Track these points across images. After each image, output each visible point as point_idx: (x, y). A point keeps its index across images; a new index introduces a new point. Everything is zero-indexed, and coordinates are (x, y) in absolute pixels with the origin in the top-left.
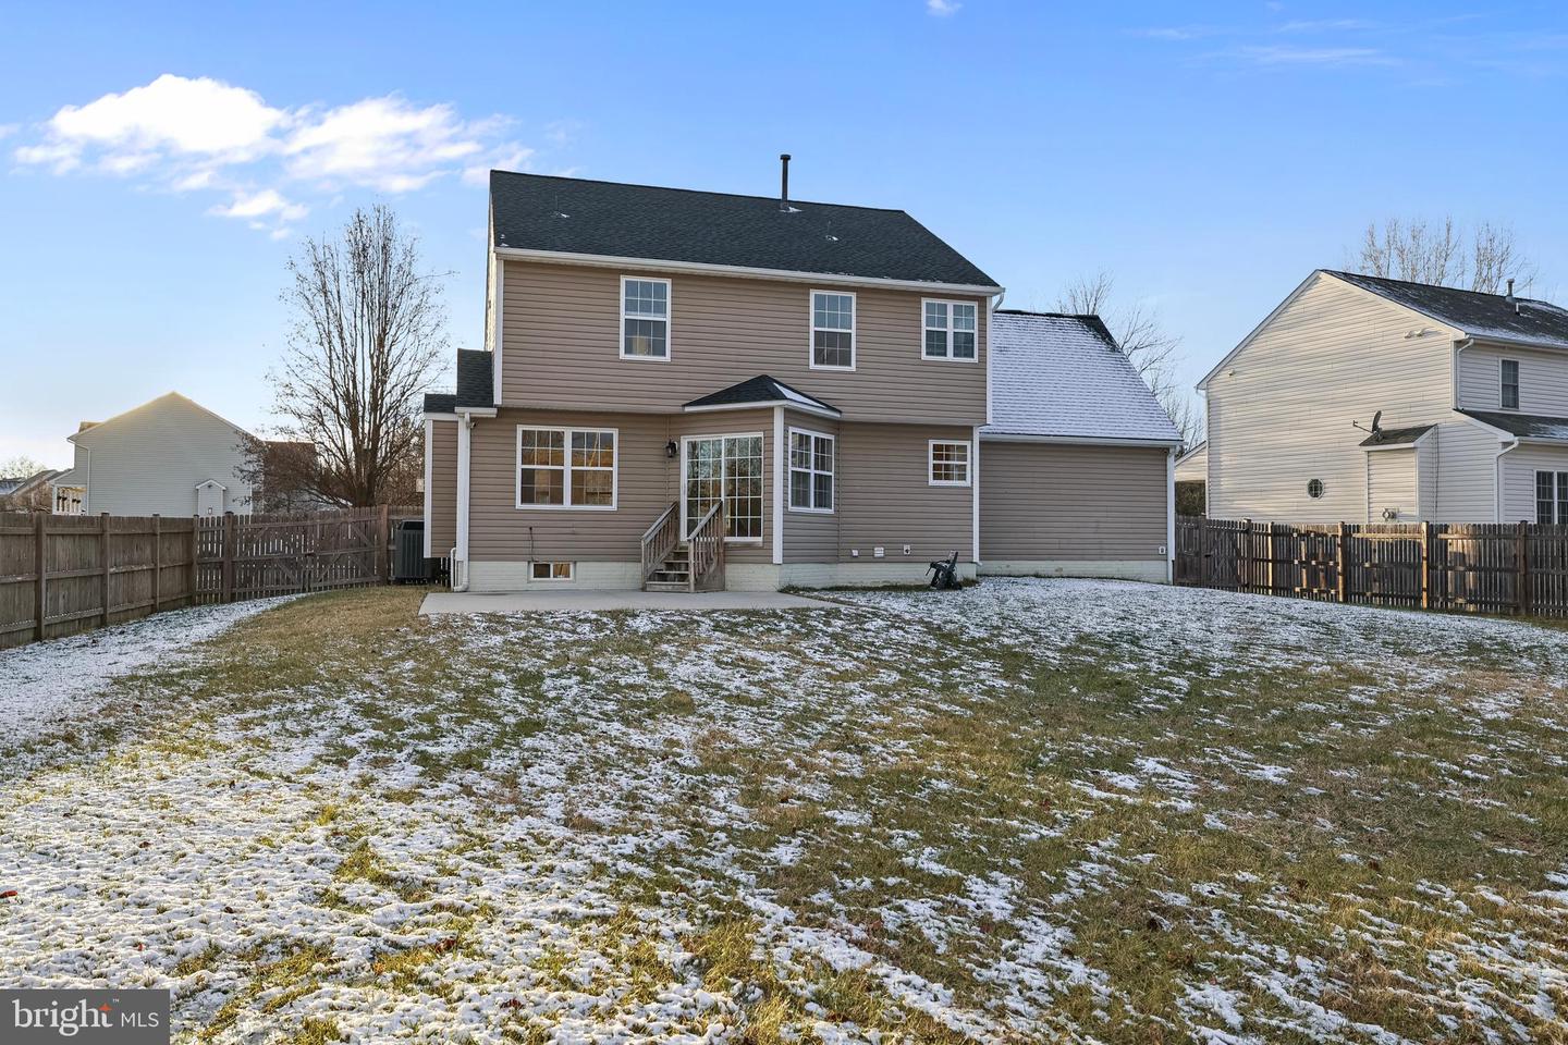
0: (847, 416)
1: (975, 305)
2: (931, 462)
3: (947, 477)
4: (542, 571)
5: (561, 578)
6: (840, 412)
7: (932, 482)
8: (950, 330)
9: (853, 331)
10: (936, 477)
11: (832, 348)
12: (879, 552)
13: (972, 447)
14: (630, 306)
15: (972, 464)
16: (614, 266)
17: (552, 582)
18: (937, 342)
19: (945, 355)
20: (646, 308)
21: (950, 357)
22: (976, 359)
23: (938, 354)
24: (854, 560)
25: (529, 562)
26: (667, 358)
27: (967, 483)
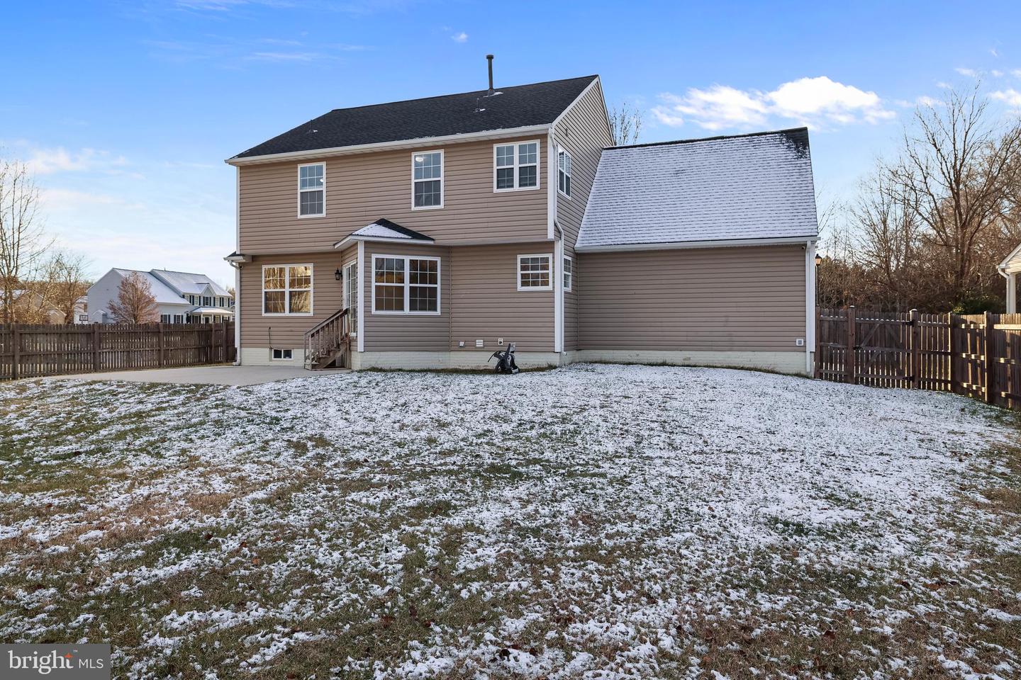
0: (438, 242)
1: (538, 142)
2: (519, 272)
3: (535, 284)
4: (277, 354)
5: (287, 359)
6: (433, 240)
7: (520, 288)
8: (516, 166)
9: (442, 179)
10: (524, 284)
11: (427, 193)
12: (480, 343)
13: (553, 258)
14: (304, 184)
15: (554, 272)
16: (292, 159)
17: (283, 361)
18: (505, 177)
19: (512, 186)
20: (311, 184)
21: (516, 188)
22: (538, 187)
23: (508, 187)
24: (461, 349)
25: (271, 348)
26: (324, 215)
27: (550, 288)
